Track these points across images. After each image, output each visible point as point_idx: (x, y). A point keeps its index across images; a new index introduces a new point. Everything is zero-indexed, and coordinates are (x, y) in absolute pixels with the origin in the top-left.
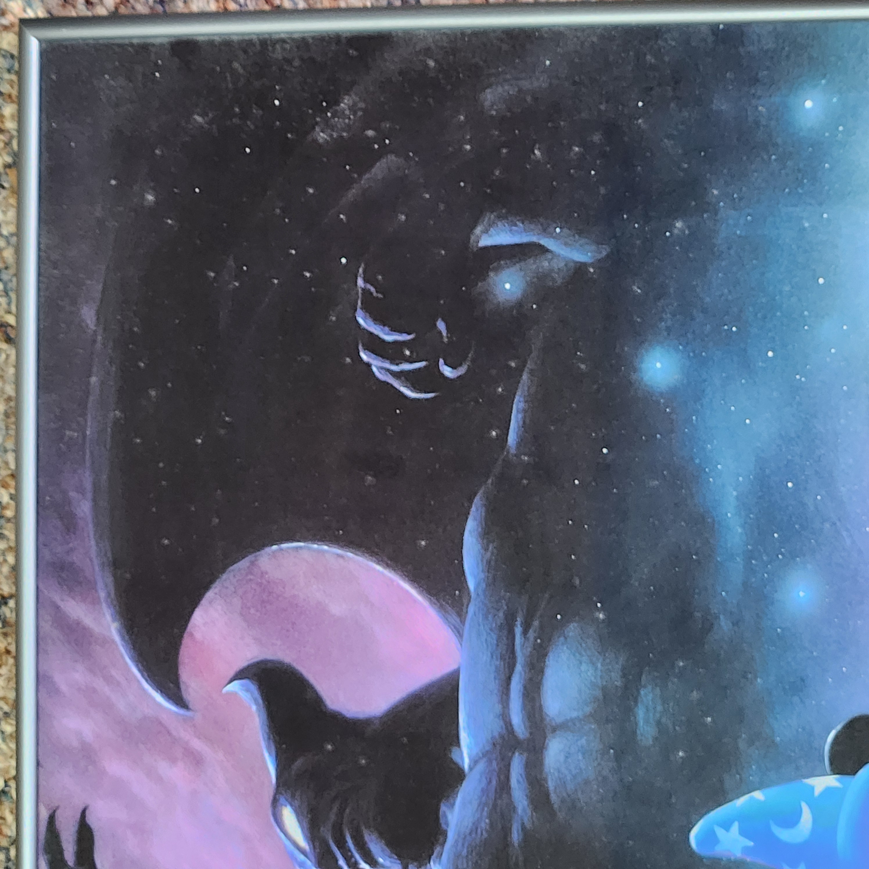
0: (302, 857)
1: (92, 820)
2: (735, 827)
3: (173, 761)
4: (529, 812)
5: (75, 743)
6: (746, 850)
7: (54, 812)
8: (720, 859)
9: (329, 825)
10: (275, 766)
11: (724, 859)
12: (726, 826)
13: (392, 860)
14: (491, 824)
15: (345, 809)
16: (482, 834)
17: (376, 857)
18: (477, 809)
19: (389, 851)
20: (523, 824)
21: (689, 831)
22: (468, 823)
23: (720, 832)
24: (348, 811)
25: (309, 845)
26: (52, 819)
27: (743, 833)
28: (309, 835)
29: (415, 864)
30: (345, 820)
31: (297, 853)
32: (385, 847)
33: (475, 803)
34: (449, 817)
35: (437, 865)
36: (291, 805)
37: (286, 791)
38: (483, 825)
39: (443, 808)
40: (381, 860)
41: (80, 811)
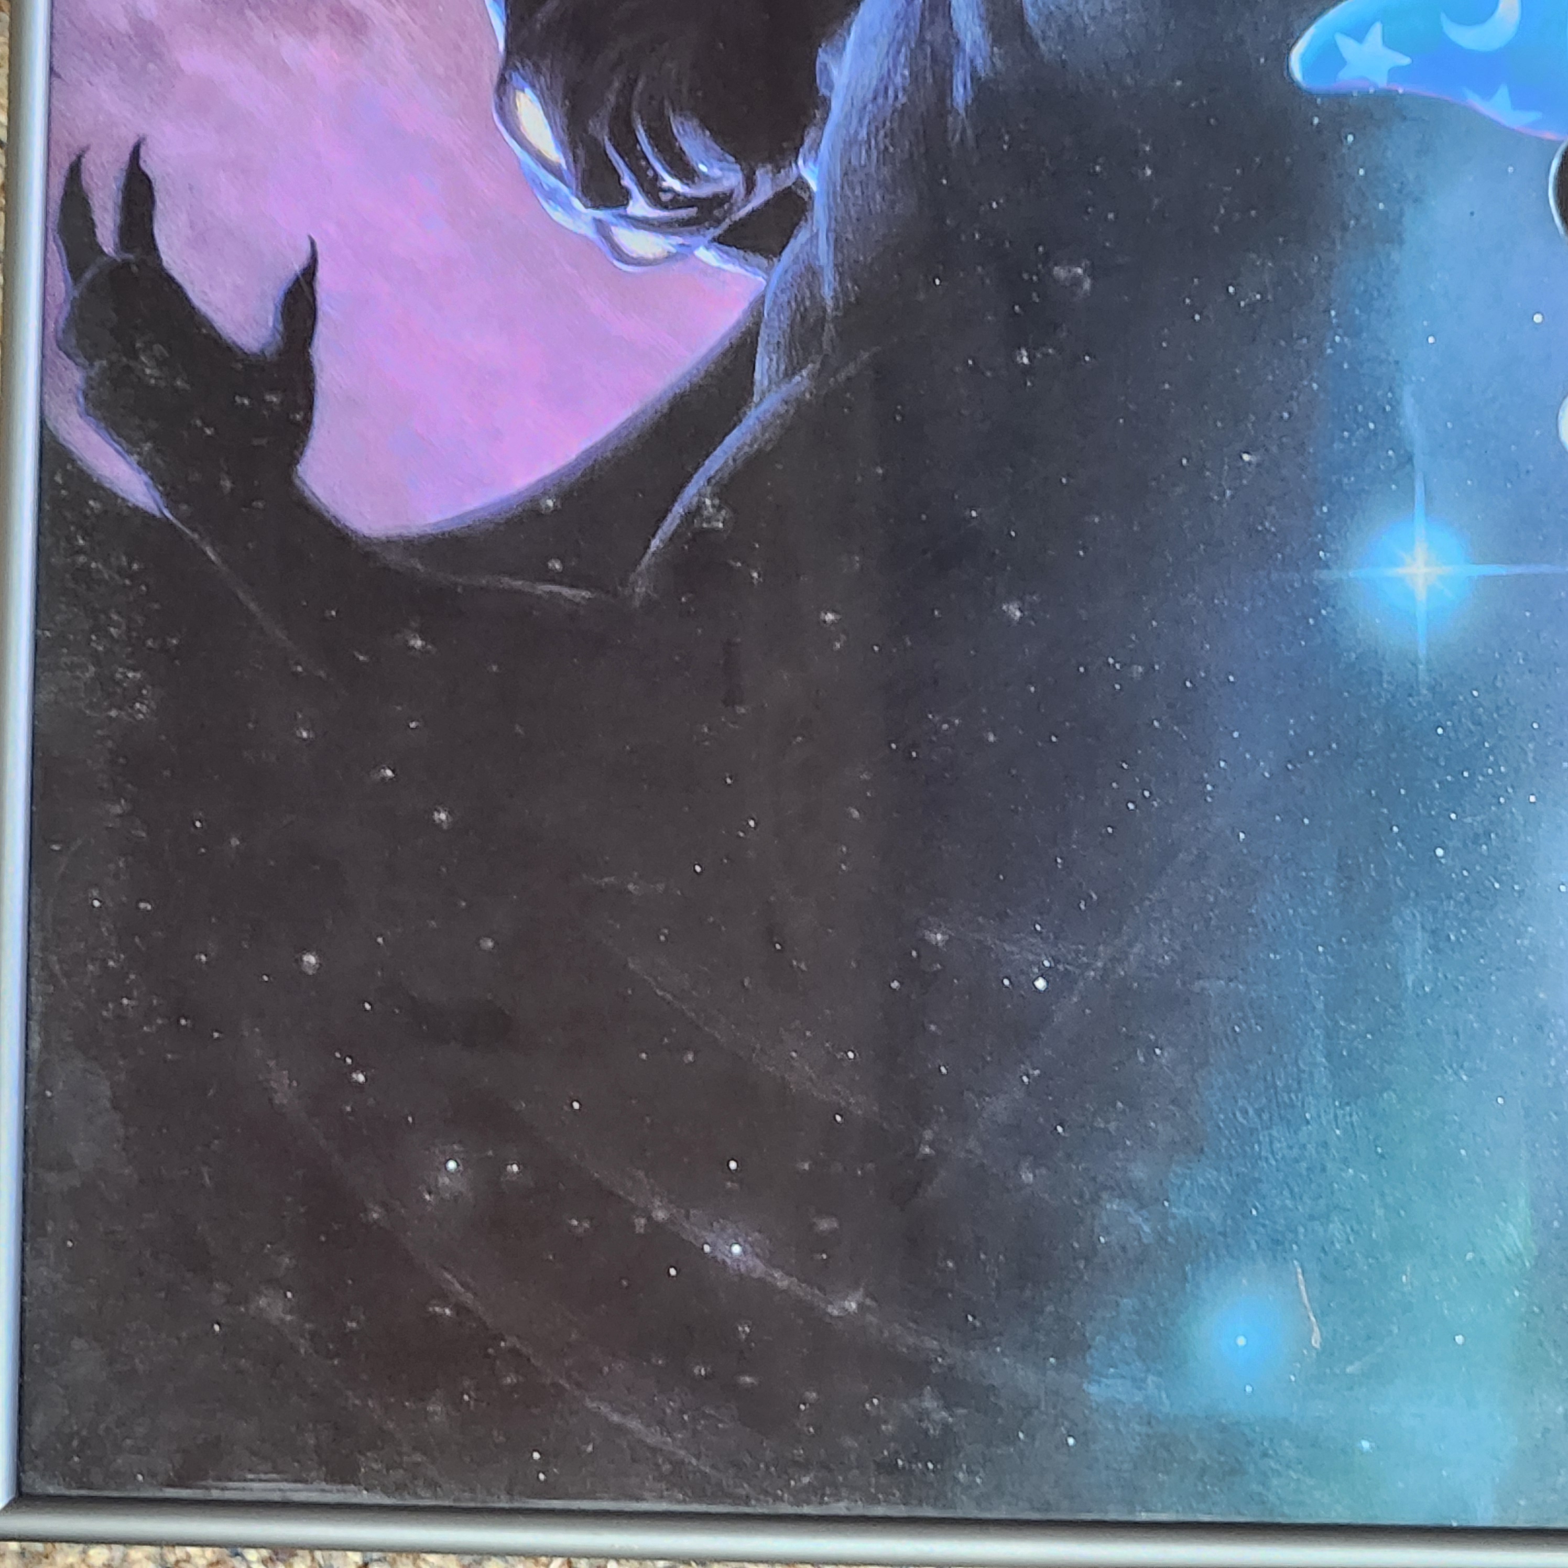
0: (552, 181)
1: (151, 165)
2: (1376, 33)
3: (310, 32)
4: (985, 45)
5: (123, 24)
6: (1395, 72)
7: (79, 158)
8: (1347, 96)
9: (605, 113)
10: (505, 20)
11: (1355, 94)
12: (1358, 33)
13: (724, 164)
14: (914, 76)
15: (636, 81)
16: (896, 97)
17: (693, 163)
18: (888, 53)
19: (718, 149)
20: (974, 70)
21: (1290, 49)
22: (871, 78)
23: (1347, 46)
24: (640, 85)
25: (565, 156)
26: (75, 171)
27: (1390, 42)
28: (566, 138)
29: (769, 167)
30: (635, 104)
31: (543, 175)
32: (710, 143)
33: (884, 42)
34: (835, 72)
35: (810, 164)
36: (533, 87)
37: (522, 62)
38: (898, 80)
39: (822, 57)
40: (703, 168)
41: (131, 149)
